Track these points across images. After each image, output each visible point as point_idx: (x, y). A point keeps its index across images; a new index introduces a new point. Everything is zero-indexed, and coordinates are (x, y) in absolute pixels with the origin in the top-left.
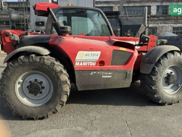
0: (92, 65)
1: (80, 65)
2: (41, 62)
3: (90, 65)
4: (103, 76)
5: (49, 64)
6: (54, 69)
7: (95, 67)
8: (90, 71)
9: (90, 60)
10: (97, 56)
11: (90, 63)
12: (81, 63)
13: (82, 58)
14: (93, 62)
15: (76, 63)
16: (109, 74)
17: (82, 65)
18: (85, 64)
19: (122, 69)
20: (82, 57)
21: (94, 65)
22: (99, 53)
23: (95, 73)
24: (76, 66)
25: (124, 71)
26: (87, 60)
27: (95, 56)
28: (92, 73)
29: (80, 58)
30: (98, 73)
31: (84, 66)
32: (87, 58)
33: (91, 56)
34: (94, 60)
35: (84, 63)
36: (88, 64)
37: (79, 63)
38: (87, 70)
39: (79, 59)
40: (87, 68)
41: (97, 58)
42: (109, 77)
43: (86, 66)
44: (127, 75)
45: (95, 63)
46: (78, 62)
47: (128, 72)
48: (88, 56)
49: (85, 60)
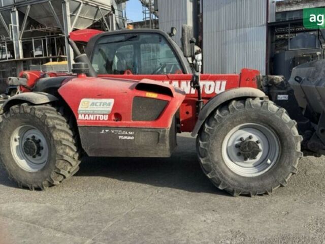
0: (102, 119)
1: (85, 118)
2: (32, 113)
3: (99, 120)
4: (120, 137)
5: (41, 116)
6: (46, 123)
7: (108, 122)
8: (100, 128)
9: (99, 112)
10: (109, 105)
11: (99, 117)
12: (87, 115)
13: (87, 109)
14: (103, 115)
15: (80, 116)
16: (130, 133)
17: (88, 119)
18: (92, 117)
19: (150, 127)
20: (87, 107)
21: (105, 119)
22: (112, 101)
23: (107, 131)
24: (80, 120)
25: (154, 130)
26: (95, 112)
27: (105, 106)
28: (103, 131)
29: (84, 109)
30: (113, 132)
31: (91, 120)
32: (95, 108)
33: (100, 105)
34: (105, 112)
35: (90, 116)
36: (96, 117)
37: (83, 115)
38: (95, 127)
39: (82, 111)
40: (95, 123)
41: (110, 109)
42: (129, 138)
43: (93, 120)
44: (160, 137)
45: (107, 116)
46: (81, 114)
47: (161, 133)
48: (96, 105)
49: (92, 112)
